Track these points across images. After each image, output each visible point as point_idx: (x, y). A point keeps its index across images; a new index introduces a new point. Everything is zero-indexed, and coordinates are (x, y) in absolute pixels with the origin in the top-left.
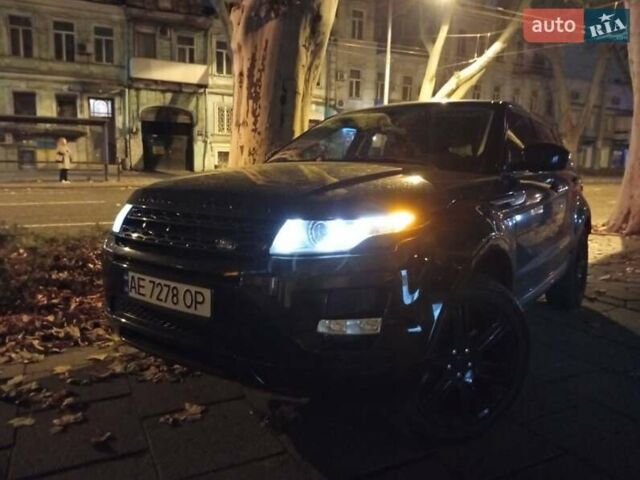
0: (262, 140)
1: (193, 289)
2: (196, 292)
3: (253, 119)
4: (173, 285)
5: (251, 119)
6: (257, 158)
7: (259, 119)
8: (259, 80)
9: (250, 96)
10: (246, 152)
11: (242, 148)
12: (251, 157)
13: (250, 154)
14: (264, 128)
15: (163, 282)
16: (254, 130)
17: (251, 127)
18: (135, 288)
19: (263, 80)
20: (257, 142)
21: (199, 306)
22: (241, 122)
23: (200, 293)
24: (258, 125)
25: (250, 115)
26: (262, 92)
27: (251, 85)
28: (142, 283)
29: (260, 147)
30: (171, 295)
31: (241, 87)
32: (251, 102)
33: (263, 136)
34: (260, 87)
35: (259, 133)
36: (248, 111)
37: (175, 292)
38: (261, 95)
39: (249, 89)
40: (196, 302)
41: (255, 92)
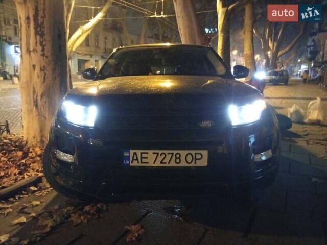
0: (49, 61)
1: (193, 152)
2: (196, 154)
3: (41, 48)
4: (175, 152)
5: (39, 48)
6: (47, 72)
7: (45, 47)
8: (43, 23)
9: (37, 33)
10: (38, 69)
11: (34, 66)
12: (43, 73)
13: (41, 70)
14: (49, 53)
15: (166, 152)
16: (43, 55)
17: (40, 52)
18: (137, 159)
19: (45, 23)
20: (46, 63)
21: (197, 161)
22: (31, 49)
23: (198, 153)
24: (45, 52)
25: (38, 45)
26: (46, 31)
27: (37, 26)
28: (144, 155)
29: (48, 65)
30: (174, 158)
31: (29, 26)
32: (38, 37)
33: (50, 58)
34: (44, 28)
35: (47, 57)
36: (36, 43)
37: (178, 156)
38: (45, 32)
39: (36, 28)
40: (196, 159)
41: (41, 30)
